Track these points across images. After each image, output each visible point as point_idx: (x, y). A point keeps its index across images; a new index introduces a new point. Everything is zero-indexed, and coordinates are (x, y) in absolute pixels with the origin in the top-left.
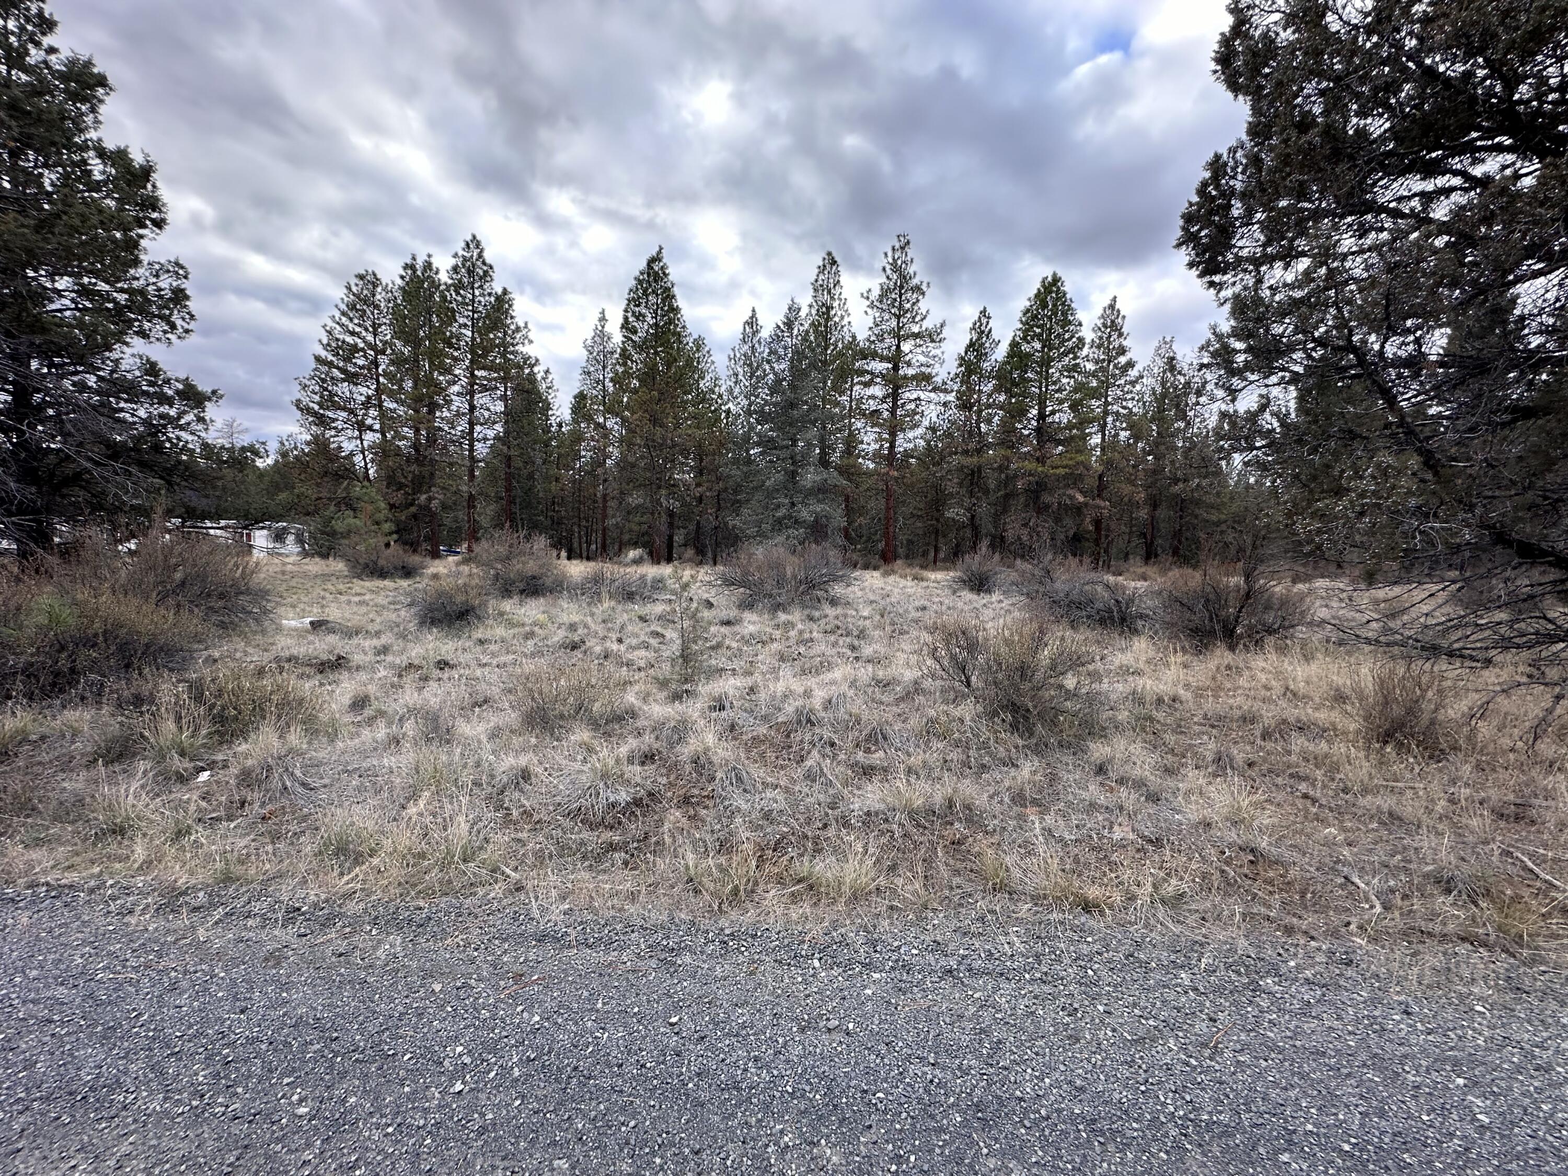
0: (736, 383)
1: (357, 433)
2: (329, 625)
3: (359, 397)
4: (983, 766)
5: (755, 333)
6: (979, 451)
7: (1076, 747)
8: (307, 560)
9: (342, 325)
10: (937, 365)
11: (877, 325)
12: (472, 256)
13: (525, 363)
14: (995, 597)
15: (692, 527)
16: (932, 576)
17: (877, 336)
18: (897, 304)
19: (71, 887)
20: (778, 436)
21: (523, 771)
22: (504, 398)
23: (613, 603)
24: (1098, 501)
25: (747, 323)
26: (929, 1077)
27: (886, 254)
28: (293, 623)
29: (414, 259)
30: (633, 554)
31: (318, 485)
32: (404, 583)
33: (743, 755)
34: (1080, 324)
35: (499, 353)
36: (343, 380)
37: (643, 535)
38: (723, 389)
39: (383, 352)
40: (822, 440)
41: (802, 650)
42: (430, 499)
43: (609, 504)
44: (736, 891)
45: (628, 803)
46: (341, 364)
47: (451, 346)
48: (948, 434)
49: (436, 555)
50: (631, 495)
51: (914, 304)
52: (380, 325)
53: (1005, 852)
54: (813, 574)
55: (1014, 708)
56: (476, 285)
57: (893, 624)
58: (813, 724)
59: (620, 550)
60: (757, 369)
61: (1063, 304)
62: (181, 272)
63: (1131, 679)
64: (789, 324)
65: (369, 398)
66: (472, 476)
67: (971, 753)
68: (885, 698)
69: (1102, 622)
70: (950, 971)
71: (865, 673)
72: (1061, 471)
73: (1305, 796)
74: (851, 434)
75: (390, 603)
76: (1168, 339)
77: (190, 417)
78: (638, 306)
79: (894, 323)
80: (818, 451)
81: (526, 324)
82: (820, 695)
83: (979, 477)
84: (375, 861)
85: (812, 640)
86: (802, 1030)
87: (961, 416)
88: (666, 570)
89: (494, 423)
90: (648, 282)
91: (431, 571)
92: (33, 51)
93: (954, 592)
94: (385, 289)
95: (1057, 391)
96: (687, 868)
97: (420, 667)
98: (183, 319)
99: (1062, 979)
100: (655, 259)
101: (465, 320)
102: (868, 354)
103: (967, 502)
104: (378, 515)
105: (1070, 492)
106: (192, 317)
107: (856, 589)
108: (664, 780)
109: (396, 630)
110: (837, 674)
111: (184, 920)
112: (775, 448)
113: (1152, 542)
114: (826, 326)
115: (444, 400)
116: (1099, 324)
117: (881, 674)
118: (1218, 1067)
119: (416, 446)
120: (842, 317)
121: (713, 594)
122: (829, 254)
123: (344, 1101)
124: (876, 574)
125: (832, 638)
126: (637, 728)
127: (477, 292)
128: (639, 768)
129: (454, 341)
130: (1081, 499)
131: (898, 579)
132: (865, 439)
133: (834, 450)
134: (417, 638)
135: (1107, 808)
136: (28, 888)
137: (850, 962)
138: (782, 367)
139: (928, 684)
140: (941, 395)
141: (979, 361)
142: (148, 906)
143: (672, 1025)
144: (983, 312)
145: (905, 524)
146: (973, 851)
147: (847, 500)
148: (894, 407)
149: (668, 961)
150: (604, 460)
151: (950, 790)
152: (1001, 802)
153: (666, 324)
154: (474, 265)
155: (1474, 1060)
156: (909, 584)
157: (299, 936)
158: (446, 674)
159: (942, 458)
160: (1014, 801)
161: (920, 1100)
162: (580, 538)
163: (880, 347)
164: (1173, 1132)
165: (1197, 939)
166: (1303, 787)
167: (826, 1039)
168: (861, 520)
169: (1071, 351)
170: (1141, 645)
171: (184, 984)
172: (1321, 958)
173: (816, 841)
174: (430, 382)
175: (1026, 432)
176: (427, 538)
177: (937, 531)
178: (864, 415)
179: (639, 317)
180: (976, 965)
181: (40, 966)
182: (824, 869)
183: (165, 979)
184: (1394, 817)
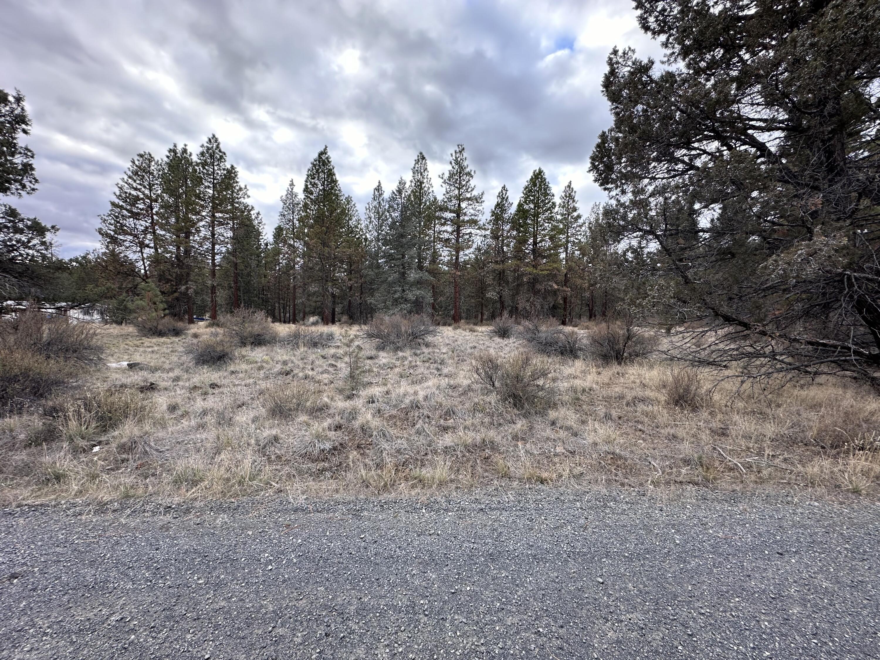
0: (370, 222)
1: (139, 249)
2: (140, 366)
3: (140, 227)
4: (500, 424)
5: (380, 195)
6: (503, 262)
7: (543, 413)
8: (108, 326)
9: (129, 184)
10: (480, 215)
11: (448, 193)
12: (212, 147)
13: (245, 209)
14: (511, 340)
15: (346, 303)
16: (480, 329)
17: (448, 199)
18: (458, 182)
19: (41, 505)
20: (394, 253)
21: (275, 437)
22: (233, 229)
23: (306, 349)
24: (565, 288)
25: (376, 189)
26: (472, 547)
27: (452, 155)
28: (116, 365)
29: (175, 146)
30: (312, 319)
31: (113, 279)
32: (176, 339)
33: (385, 424)
34: (553, 195)
35: (229, 203)
36: (130, 217)
37: (318, 308)
38: (363, 226)
39: (156, 201)
40: (419, 255)
41: (411, 371)
42: (187, 289)
43: (297, 290)
44: (385, 485)
45: (330, 449)
46: (129, 207)
47: (200, 198)
48: (486, 252)
49: (191, 321)
50: (311, 286)
51: (467, 182)
52: (153, 185)
53: (507, 460)
54: (417, 331)
55: (515, 396)
56: (215, 164)
57: (458, 356)
58: (419, 408)
59: (304, 317)
60: (382, 215)
61: (544, 184)
62: (29, 154)
63: (571, 380)
64: (400, 191)
65: (147, 228)
66: (213, 275)
67: (494, 418)
68: (453, 394)
69: (562, 354)
70: (482, 509)
71: (444, 382)
72: (545, 272)
73: (640, 430)
74: (435, 252)
75: (172, 351)
76: (597, 204)
77: (35, 241)
78: (314, 179)
79: (456, 192)
80: (417, 261)
81: (246, 186)
82: (421, 394)
83: (503, 275)
84: (205, 483)
85: (416, 366)
86: (419, 536)
87: (493, 243)
88: (335, 329)
89: (227, 243)
90: (319, 165)
91: (191, 331)
93: (491, 338)
94: (157, 163)
95: (542, 230)
96: (362, 476)
97: (201, 388)
98: (31, 182)
99: (528, 509)
100: (321, 154)
101: (209, 184)
102: (444, 208)
103: (497, 289)
104: (156, 299)
105: (550, 283)
106: (36, 181)
107: (439, 337)
108: (347, 438)
109: (181, 367)
110: (430, 383)
111: (110, 516)
112: (393, 260)
113: (592, 309)
114: (420, 193)
115: (196, 230)
116: (563, 194)
117: (452, 382)
118: (585, 534)
119: (178, 257)
120: (429, 188)
121: (362, 342)
122: (421, 153)
124: (450, 328)
125: (427, 365)
126: (331, 414)
127: (216, 168)
128: (334, 433)
129: (202, 195)
130: (556, 287)
131: (462, 331)
132: (443, 254)
133: (426, 260)
134: (195, 371)
135: (554, 439)
136: (18, 507)
137: (438, 510)
138: (396, 215)
139: (474, 386)
140: (483, 231)
141: (502, 213)
142: (89, 511)
143: (361, 538)
144: (504, 187)
145: (465, 301)
146: (494, 461)
147: (433, 287)
148: (458, 237)
149: (357, 514)
150: (294, 265)
151: (484, 435)
152: (507, 439)
153: (330, 189)
154: (214, 153)
155: (680, 524)
156: (467, 334)
157: (174, 518)
158: (216, 391)
159: (484, 265)
160: (513, 439)
161: (468, 555)
162: (280, 310)
163: (450, 205)
164: (565, 556)
165: (586, 490)
166: (640, 427)
167: (429, 538)
168: (441, 299)
169: (549, 209)
170: (579, 364)
171: (123, 541)
172: (634, 494)
173: (422, 461)
174: (187, 220)
175: (527, 251)
176: (185, 312)
177: (482, 305)
178: (441, 240)
179: (314, 185)
180: (492, 506)
181: (42, 540)
182: (426, 472)
183: (111, 540)
184: (674, 437)
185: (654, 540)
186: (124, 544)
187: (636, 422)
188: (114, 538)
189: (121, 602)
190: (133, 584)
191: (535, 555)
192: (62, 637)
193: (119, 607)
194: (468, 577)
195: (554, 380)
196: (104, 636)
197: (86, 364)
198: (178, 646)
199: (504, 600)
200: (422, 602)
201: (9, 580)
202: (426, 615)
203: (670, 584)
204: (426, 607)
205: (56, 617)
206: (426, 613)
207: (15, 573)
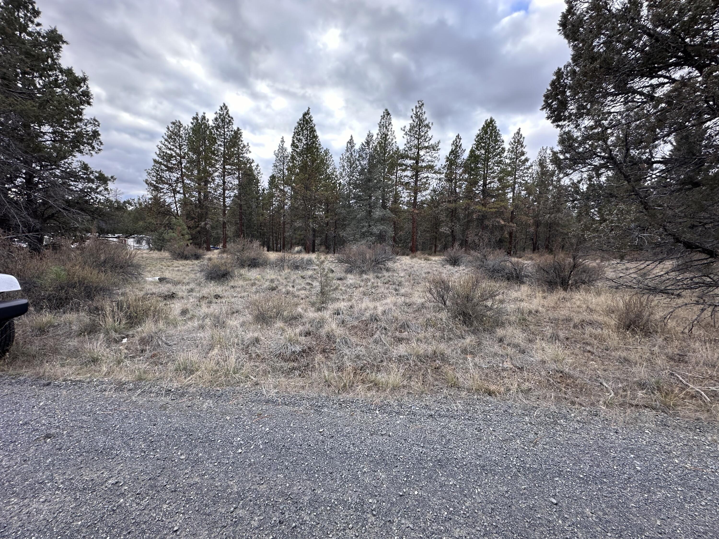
0: (343, 170)
1: (173, 194)
2: (167, 280)
3: (173, 178)
4: (450, 339)
5: (352, 147)
6: (455, 201)
7: (491, 331)
8: (152, 252)
9: (165, 146)
10: (436, 161)
11: (408, 143)
12: (223, 113)
13: (248, 162)
14: (461, 268)
15: (324, 236)
16: (434, 258)
17: (408, 148)
18: (418, 133)
19: (80, 381)
20: (363, 194)
21: (256, 339)
22: (238, 178)
23: (289, 270)
24: (511, 224)
25: (348, 142)
26: (421, 451)
27: (413, 110)
28: (150, 279)
29: (197, 115)
30: (297, 249)
31: (156, 218)
32: (196, 262)
33: (347, 333)
34: (503, 142)
35: (236, 157)
36: (166, 171)
37: (302, 240)
38: (338, 173)
39: (184, 158)
40: (383, 197)
41: (373, 290)
42: (206, 224)
43: (286, 226)
44: (345, 386)
45: (300, 351)
46: (165, 163)
47: (214, 154)
48: (441, 193)
49: (208, 249)
50: (296, 222)
51: (425, 133)
52: (182, 145)
53: (456, 371)
54: (380, 258)
55: (464, 314)
56: (226, 127)
57: (414, 279)
58: (377, 321)
59: (291, 247)
60: (353, 164)
61: (495, 132)
62: (96, 123)
63: (517, 303)
64: (368, 143)
65: (178, 178)
66: (224, 214)
67: (445, 333)
68: (408, 311)
69: (508, 279)
70: (431, 415)
71: (401, 300)
72: (494, 210)
73: (589, 352)
74: (397, 194)
75: (192, 271)
76: (545, 148)
77: (101, 188)
78: (299, 135)
79: (416, 142)
80: (381, 201)
81: (248, 144)
82: (380, 309)
83: (455, 213)
84: (199, 373)
85: (378, 286)
86: (372, 435)
87: (447, 185)
88: (313, 256)
89: (234, 189)
90: (303, 124)
91: (207, 256)
92: (30, 25)
93: (443, 266)
94: (184, 129)
95: (492, 173)
96: (325, 377)
97: (207, 298)
98: (98, 144)
99: (477, 419)
100: (305, 114)
101: (221, 143)
102: (405, 156)
103: (450, 225)
104: (183, 232)
105: (498, 220)
106: (102, 143)
107: (398, 264)
108: (315, 343)
109: (196, 282)
110: (388, 300)
111: (126, 394)
112: (362, 200)
113: (536, 243)
114: (385, 144)
115: (212, 179)
116: (512, 141)
117: (408, 301)
118: (535, 450)
119: (199, 200)
120: (392, 139)
121: (334, 266)
122: (386, 110)
123: (197, 455)
124: (408, 258)
125: (387, 286)
126: (303, 322)
127: (226, 130)
128: (304, 338)
129: (216, 152)
130: (503, 223)
131: (418, 260)
132: (403, 195)
133: (389, 201)
134: (205, 285)
135: (502, 355)
136: (64, 381)
137: (390, 413)
138: (365, 163)
139: (428, 304)
140: (438, 175)
141: (455, 159)
142: (112, 388)
143: (320, 432)
144: (458, 136)
145: (421, 235)
146: (444, 371)
147: (394, 224)
148: (416, 181)
149: (318, 410)
150: (284, 206)
151: (435, 348)
152: (457, 353)
153: (311, 143)
154: (224, 118)
155: (639, 449)
156: (422, 262)
157: (172, 400)
158: (219, 301)
159: (439, 204)
160: (462, 352)
161: (417, 458)
162: (273, 241)
163: (410, 153)
164: (515, 470)
165: (535, 405)
166: (589, 348)
167: (381, 438)
168: (401, 233)
169: (499, 154)
170: (525, 289)
171: (131, 416)
172: (585, 413)
173: (378, 367)
174: (205, 171)
175: (477, 192)
176: (205, 242)
177: (436, 238)
178: (402, 184)
179: (299, 140)
180: (442, 413)
181: (75, 409)
182: (381, 377)
183: (123, 414)
184: (626, 360)
185: (611, 463)
186: (131, 418)
187: (584, 343)
188: (125, 412)
189: (120, 468)
190: (131, 453)
191: (484, 466)
192: (70, 493)
193: (116, 472)
194: (416, 481)
195: (502, 302)
196: (100, 497)
197: (129, 277)
198: (155, 515)
199: (451, 509)
200: (370, 501)
201: (44, 439)
202: (374, 515)
203: (635, 515)
204: (374, 507)
205: (70, 475)
206: (374, 513)
207: (50, 434)
